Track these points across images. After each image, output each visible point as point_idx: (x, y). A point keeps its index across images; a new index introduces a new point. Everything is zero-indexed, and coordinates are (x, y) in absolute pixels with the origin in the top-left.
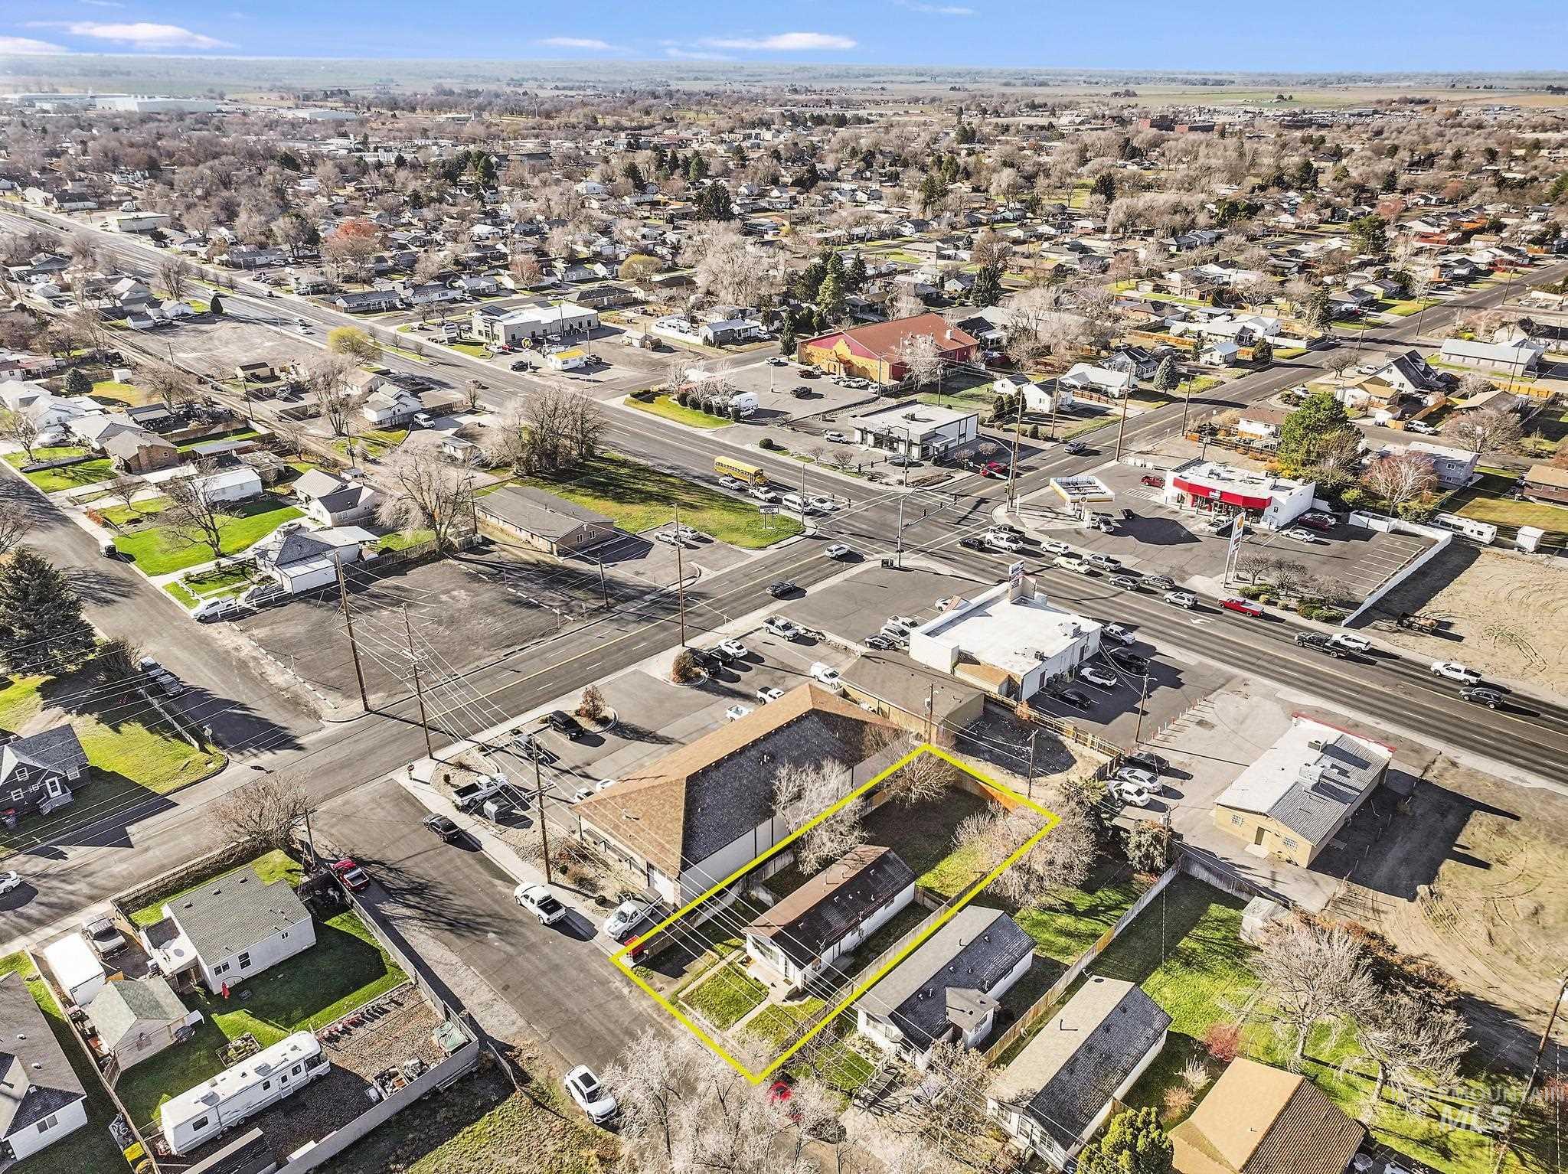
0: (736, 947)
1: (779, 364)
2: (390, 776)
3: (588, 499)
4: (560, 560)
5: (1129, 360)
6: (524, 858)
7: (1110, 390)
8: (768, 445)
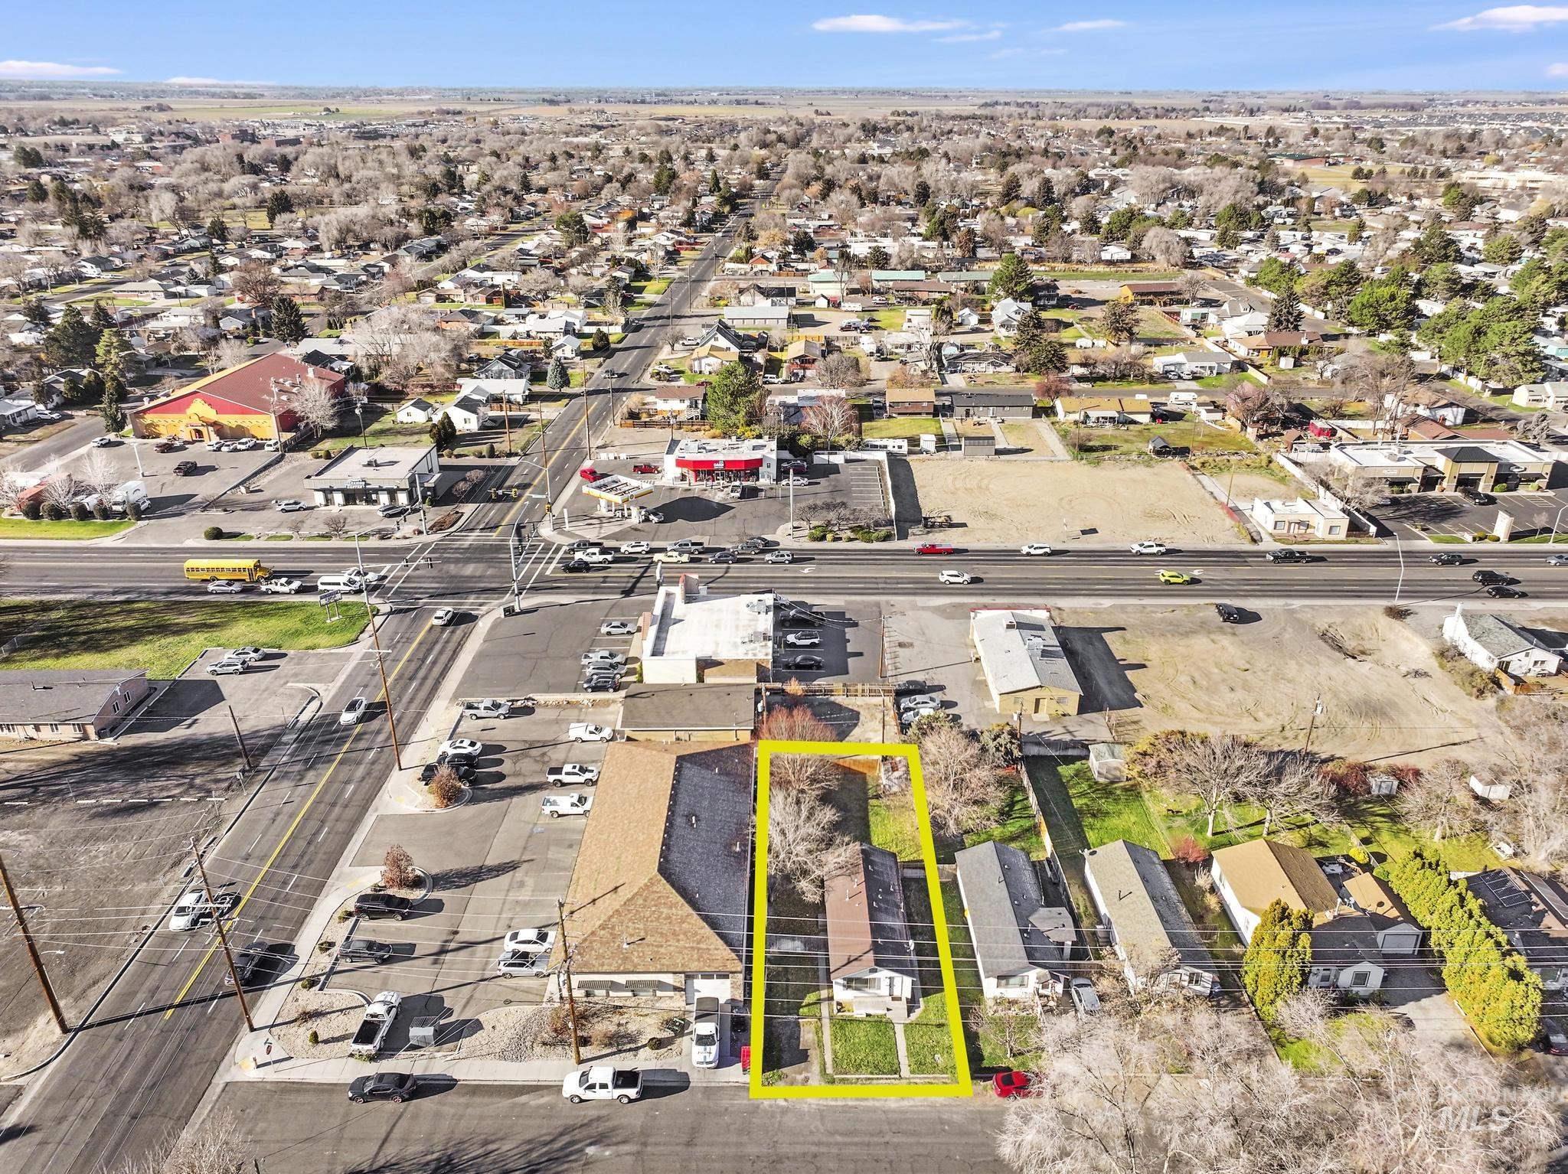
0: (819, 1002)
1: (109, 444)
2: (219, 1081)
3: (49, 662)
4: (109, 742)
5: (506, 367)
6: (518, 1058)
7: (512, 398)
8: (217, 534)
